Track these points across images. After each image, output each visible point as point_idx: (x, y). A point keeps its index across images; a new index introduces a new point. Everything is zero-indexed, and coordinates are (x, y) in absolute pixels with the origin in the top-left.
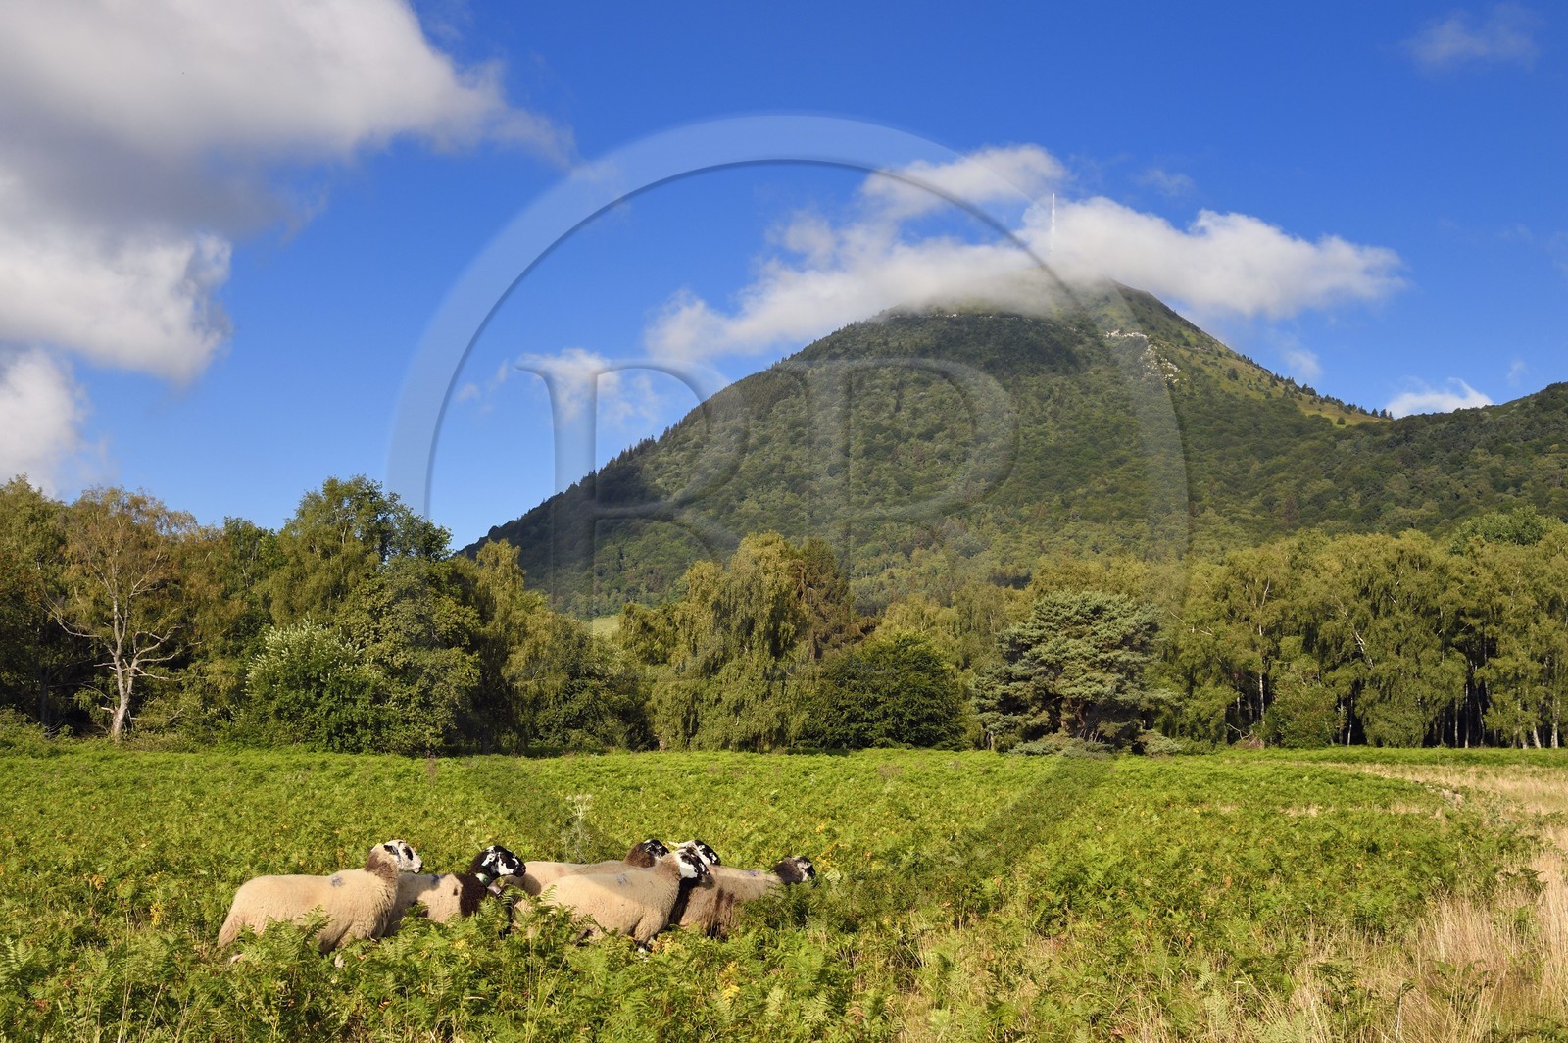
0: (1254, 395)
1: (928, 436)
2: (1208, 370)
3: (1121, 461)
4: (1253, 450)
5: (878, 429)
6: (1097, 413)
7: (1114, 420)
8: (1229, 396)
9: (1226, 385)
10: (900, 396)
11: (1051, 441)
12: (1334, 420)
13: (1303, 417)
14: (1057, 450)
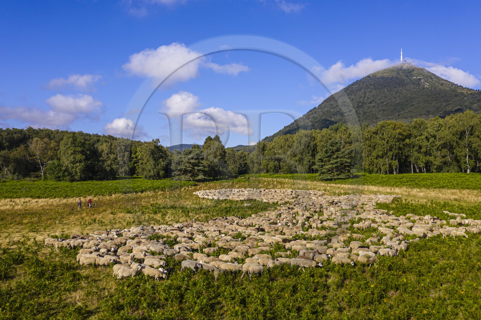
0: (447, 88)
1: (370, 103)
2: (436, 84)
3: (413, 105)
4: (444, 101)
5: (360, 102)
6: (409, 95)
7: (412, 96)
8: (440, 89)
9: (440, 87)
10: (365, 95)
11: (398, 102)
12: (465, 93)
13: (458, 93)
14: (399, 104)
